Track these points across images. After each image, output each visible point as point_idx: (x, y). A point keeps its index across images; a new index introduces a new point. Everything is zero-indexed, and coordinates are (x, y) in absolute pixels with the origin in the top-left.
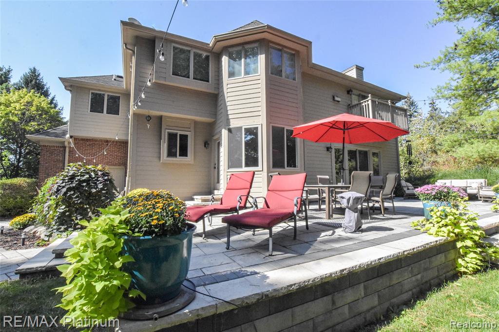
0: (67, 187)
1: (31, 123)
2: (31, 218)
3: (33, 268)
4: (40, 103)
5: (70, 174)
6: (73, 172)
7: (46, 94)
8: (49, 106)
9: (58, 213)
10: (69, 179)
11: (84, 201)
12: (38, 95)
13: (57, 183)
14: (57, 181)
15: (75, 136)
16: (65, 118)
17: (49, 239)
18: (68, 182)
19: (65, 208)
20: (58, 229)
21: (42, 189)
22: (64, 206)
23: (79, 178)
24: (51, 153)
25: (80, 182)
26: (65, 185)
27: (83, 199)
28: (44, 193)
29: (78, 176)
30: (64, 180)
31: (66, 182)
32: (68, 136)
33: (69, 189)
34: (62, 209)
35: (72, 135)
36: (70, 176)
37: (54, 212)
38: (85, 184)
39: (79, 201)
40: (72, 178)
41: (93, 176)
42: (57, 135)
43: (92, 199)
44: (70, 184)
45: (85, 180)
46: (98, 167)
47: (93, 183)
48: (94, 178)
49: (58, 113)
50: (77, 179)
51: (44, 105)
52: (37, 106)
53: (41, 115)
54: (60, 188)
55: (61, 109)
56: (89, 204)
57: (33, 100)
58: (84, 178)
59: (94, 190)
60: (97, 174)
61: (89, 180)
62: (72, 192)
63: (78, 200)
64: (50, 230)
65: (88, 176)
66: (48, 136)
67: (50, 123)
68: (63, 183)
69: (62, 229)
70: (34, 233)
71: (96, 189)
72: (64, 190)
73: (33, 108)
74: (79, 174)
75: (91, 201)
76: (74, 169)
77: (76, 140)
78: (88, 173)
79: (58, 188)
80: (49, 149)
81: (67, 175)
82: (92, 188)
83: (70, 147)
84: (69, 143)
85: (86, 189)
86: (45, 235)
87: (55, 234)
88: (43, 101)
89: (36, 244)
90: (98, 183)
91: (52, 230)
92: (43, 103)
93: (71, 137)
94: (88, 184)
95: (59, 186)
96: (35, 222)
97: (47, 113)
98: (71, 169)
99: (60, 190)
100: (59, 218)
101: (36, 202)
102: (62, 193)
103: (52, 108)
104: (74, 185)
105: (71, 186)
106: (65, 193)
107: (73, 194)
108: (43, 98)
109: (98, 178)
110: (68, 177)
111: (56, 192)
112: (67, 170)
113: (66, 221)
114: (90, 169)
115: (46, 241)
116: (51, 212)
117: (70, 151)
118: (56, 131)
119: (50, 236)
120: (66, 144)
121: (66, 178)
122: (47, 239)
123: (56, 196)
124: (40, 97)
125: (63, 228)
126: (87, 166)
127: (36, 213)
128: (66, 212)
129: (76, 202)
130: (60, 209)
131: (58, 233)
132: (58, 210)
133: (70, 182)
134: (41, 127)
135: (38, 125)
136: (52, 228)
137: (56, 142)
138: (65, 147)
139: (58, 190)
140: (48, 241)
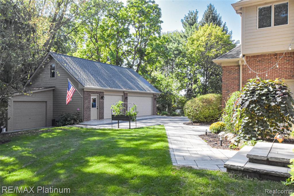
0: (250, 100)
1: (212, 50)
2: (221, 125)
3: (235, 166)
4: (217, 32)
5: (251, 89)
6: (253, 87)
7: (219, 24)
8: (222, 33)
9: (243, 124)
10: (251, 93)
11: (264, 114)
12: (215, 26)
13: (241, 97)
14: (241, 95)
15: (246, 54)
16: (234, 40)
17: (238, 144)
18: (250, 96)
19: (248, 119)
20: (244, 137)
21: (228, 102)
22: (247, 118)
23: (259, 92)
24: (230, 72)
25: (261, 95)
26: (248, 99)
27: (263, 112)
28: (229, 106)
29: (258, 90)
30: (246, 94)
31: (248, 96)
32: (241, 55)
33: (252, 102)
34: (246, 120)
35: (244, 54)
36: (251, 90)
37: (239, 122)
38: (264, 98)
39: (260, 114)
40: (253, 92)
41: (272, 89)
42: (233, 57)
43: (271, 113)
44: (251, 98)
45: (264, 94)
46: (275, 81)
47: (272, 97)
48: (272, 92)
49: (229, 37)
50: (257, 93)
51: (219, 33)
52: (215, 35)
53: (217, 42)
54: (244, 101)
55: (230, 33)
56: (268, 117)
57: (212, 31)
58: (263, 92)
59: (273, 104)
60: (275, 88)
61: (268, 94)
62: (254, 105)
63: (258, 113)
64: (238, 137)
65: (266, 90)
66: (227, 58)
67: (224, 47)
68: (246, 97)
69: (247, 138)
70: (226, 137)
71: (275, 102)
72: (247, 103)
73: (213, 38)
74: (258, 88)
75: (271, 114)
76: (254, 84)
77: (248, 57)
78: (266, 87)
79: (242, 101)
80: (228, 69)
81: (248, 90)
82: (271, 102)
83: (243, 65)
84: (242, 61)
85: (266, 102)
86: (235, 141)
87: (242, 141)
88: (219, 30)
89: (229, 146)
90: (276, 96)
91: (240, 137)
92: (218, 32)
93: (244, 56)
94: (267, 98)
95: (243, 99)
96: (224, 129)
97: (221, 39)
98: (251, 84)
99: (244, 103)
100: (244, 127)
101: (224, 113)
102: (246, 106)
103: (224, 34)
104: (255, 99)
105: (253, 99)
106: (249, 106)
107: (255, 107)
108: (218, 27)
109: (276, 91)
110: (249, 91)
111: (241, 105)
112: (248, 86)
113: (250, 131)
114: (267, 83)
115: (236, 146)
116: (237, 122)
117: (243, 69)
118: (232, 53)
119: (238, 142)
120: (240, 63)
121: (248, 92)
122: (236, 144)
123: (242, 108)
124: (216, 27)
125: (248, 136)
126: (265, 81)
127: (224, 121)
128: (249, 122)
129: (258, 114)
130: (244, 120)
131: (244, 140)
132: (242, 120)
133: (252, 96)
134: (218, 52)
135: (217, 51)
136: (240, 135)
137: (233, 62)
138: (239, 66)
139: (243, 103)
140: (238, 146)
